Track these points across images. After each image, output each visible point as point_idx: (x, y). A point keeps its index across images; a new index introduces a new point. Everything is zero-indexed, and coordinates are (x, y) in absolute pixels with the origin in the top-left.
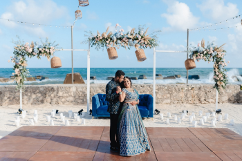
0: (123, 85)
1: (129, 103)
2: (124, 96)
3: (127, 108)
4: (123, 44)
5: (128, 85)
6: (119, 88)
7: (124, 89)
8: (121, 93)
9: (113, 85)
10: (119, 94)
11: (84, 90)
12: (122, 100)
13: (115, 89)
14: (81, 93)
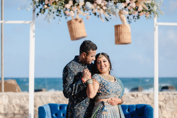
0: (95, 69)
1: (105, 101)
2: (97, 87)
3: (103, 109)
4: (96, 11)
5: (106, 69)
6: (88, 73)
7: (97, 76)
8: (91, 82)
9: (77, 69)
10: (87, 84)
11: (23, 103)
12: (93, 95)
13: (80, 75)
14: (17, 108)
